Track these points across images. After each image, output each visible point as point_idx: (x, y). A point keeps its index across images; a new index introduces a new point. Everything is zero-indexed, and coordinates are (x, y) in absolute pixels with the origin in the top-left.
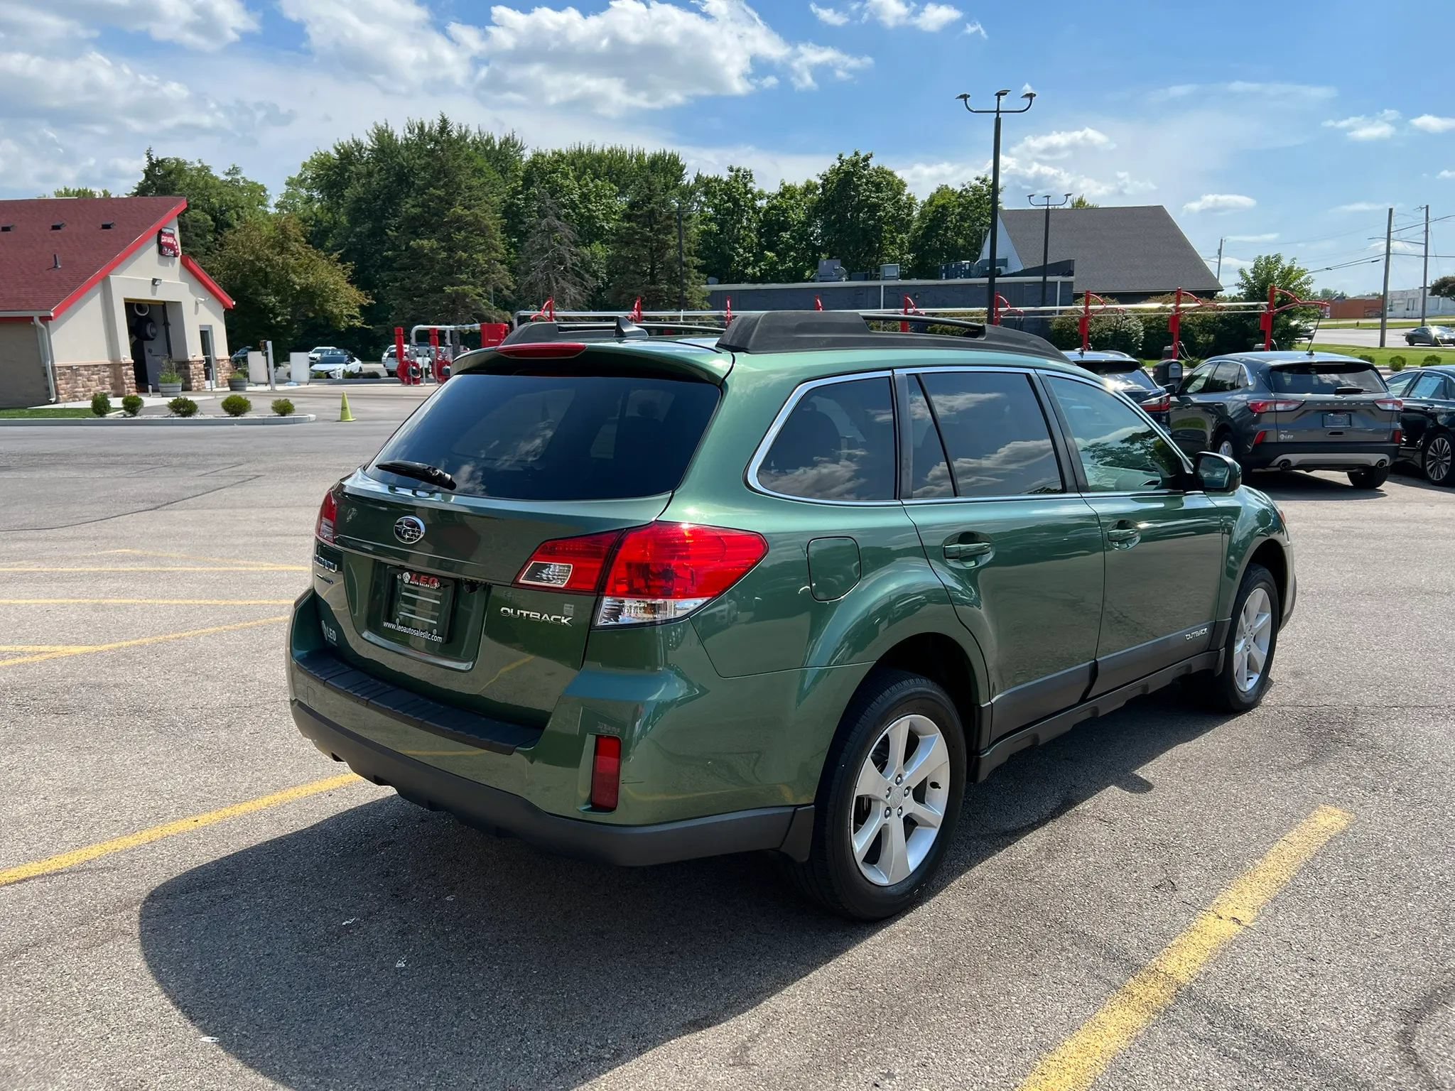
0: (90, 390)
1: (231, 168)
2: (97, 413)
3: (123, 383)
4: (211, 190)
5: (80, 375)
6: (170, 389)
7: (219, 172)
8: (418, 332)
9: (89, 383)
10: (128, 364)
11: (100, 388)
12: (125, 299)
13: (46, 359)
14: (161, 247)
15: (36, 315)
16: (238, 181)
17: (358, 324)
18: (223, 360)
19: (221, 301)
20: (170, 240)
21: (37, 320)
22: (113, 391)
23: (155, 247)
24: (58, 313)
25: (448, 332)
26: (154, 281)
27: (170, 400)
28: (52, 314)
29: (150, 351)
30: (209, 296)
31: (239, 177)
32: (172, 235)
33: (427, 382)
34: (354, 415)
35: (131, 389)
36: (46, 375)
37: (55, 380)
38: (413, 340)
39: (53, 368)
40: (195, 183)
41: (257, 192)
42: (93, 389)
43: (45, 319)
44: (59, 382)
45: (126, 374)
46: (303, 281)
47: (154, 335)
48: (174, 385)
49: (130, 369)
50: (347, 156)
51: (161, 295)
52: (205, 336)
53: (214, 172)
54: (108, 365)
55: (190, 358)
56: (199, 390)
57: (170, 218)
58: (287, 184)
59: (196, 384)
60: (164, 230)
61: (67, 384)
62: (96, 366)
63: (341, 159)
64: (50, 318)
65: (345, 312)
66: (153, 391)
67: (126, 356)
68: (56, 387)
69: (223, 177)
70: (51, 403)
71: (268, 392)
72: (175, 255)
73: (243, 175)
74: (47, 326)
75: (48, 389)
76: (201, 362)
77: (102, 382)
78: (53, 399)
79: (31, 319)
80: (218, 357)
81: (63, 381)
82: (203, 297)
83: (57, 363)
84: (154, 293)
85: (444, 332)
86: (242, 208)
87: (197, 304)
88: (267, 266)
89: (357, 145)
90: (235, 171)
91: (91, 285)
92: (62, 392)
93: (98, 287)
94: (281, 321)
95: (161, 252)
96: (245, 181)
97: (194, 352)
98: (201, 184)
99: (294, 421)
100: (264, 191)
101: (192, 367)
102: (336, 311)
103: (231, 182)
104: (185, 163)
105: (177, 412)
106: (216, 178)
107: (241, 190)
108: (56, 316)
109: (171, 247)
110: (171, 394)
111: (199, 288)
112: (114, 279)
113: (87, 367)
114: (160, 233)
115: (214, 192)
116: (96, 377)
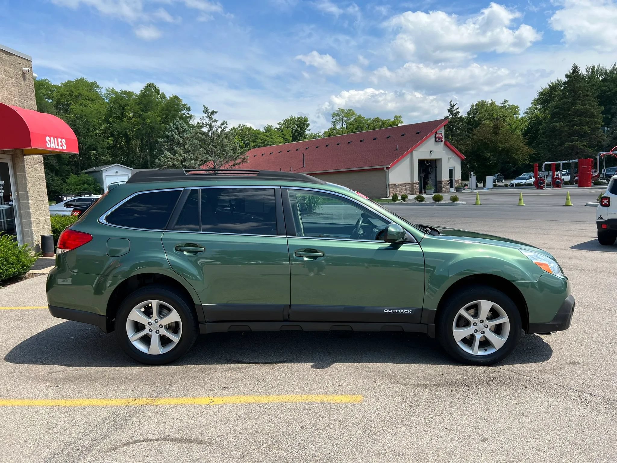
0: (402, 193)
1: (504, 101)
2: (393, 201)
3: (414, 190)
4: (493, 111)
5: (399, 187)
6: (429, 192)
7: (498, 104)
8: (546, 165)
9: (401, 190)
10: (417, 183)
11: (405, 192)
12: (418, 159)
13: (387, 182)
14: (436, 138)
15: (385, 167)
16: (506, 106)
17: (527, 162)
18: (458, 180)
19: (460, 157)
20: (440, 136)
21: (385, 168)
22: (410, 193)
23: (434, 139)
24: (392, 166)
25: (561, 164)
26: (431, 151)
27: (416, 196)
28: (390, 166)
29: (430, 178)
30: (454, 156)
31: (506, 104)
32: (441, 134)
33: (546, 188)
34: (481, 202)
35: (417, 192)
36: (387, 188)
37: (389, 189)
38: (543, 169)
39: (389, 185)
40: (488, 109)
41: (515, 109)
42: (403, 192)
43: (388, 168)
44: (390, 190)
45: (416, 186)
46: (503, 146)
47: (432, 172)
48: (431, 190)
49: (417, 185)
50: (553, 88)
51: (433, 157)
52: (451, 172)
53: (496, 104)
54: (409, 184)
55: (443, 180)
56: (445, 192)
57: (441, 127)
58: (531, 104)
59: (444, 190)
60: (438, 132)
61: (393, 190)
62: (405, 184)
63: (551, 90)
64: (389, 168)
65: (521, 158)
66: (424, 193)
67: (416, 180)
68: (389, 191)
69: (500, 105)
70: (387, 197)
71: (470, 192)
72: (441, 141)
73: (508, 103)
74: (388, 171)
75: (387, 192)
76: (448, 181)
77: (406, 190)
78: (388, 196)
79: (384, 168)
80: (456, 179)
81: (392, 190)
82: (452, 156)
83: (390, 183)
84: (430, 156)
85: (560, 164)
86: (506, 117)
87: (449, 159)
88: (488, 141)
89: (559, 82)
90: (505, 102)
91: (407, 154)
92: (391, 193)
93: (409, 155)
94: (492, 163)
95: (436, 141)
96: (509, 105)
97: (445, 177)
98: (490, 109)
99: (459, 204)
100: (518, 108)
101: (443, 183)
102: (517, 157)
103: (503, 106)
104: (486, 102)
105: (418, 200)
106: (498, 106)
107: (507, 109)
108: (391, 167)
109: (440, 138)
110: (429, 194)
111: (450, 152)
112: (415, 152)
113: (401, 184)
114: (436, 133)
115: (494, 112)
116: (404, 188)
